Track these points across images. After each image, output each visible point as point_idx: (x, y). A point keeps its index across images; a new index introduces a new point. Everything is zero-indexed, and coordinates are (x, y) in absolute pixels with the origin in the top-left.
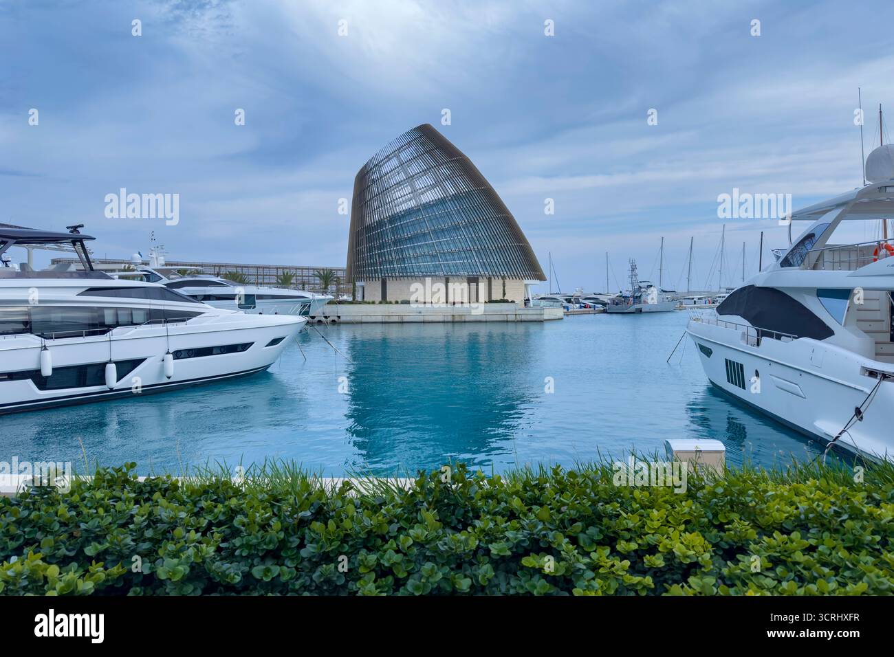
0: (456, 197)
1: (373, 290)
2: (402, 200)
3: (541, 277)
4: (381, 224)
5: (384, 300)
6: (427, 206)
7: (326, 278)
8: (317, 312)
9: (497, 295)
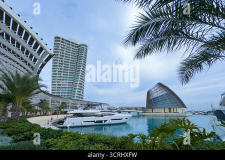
0: (166, 94)
1: (151, 110)
2: (155, 95)
3: (186, 108)
4: (151, 99)
5: (152, 112)
6: (160, 96)
7: (143, 108)
8: (140, 114)
9: (175, 111)
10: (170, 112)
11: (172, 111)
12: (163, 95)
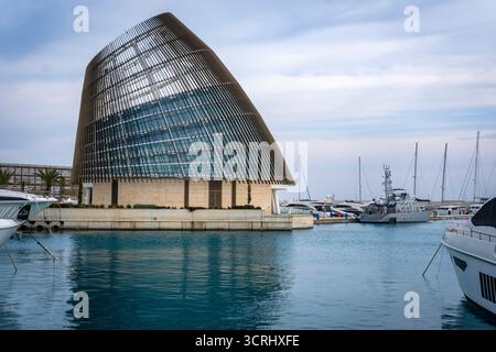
0: (198, 93)
1: (103, 192)
2: (138, 93)
4: (113, 118)
5: (115, 204)
6: (166, 101)
7: (49, 177)
8: (37, 216)
9: (241, 200)
10: (215, 203)
11: (226, 201)
12: (183, 97)
